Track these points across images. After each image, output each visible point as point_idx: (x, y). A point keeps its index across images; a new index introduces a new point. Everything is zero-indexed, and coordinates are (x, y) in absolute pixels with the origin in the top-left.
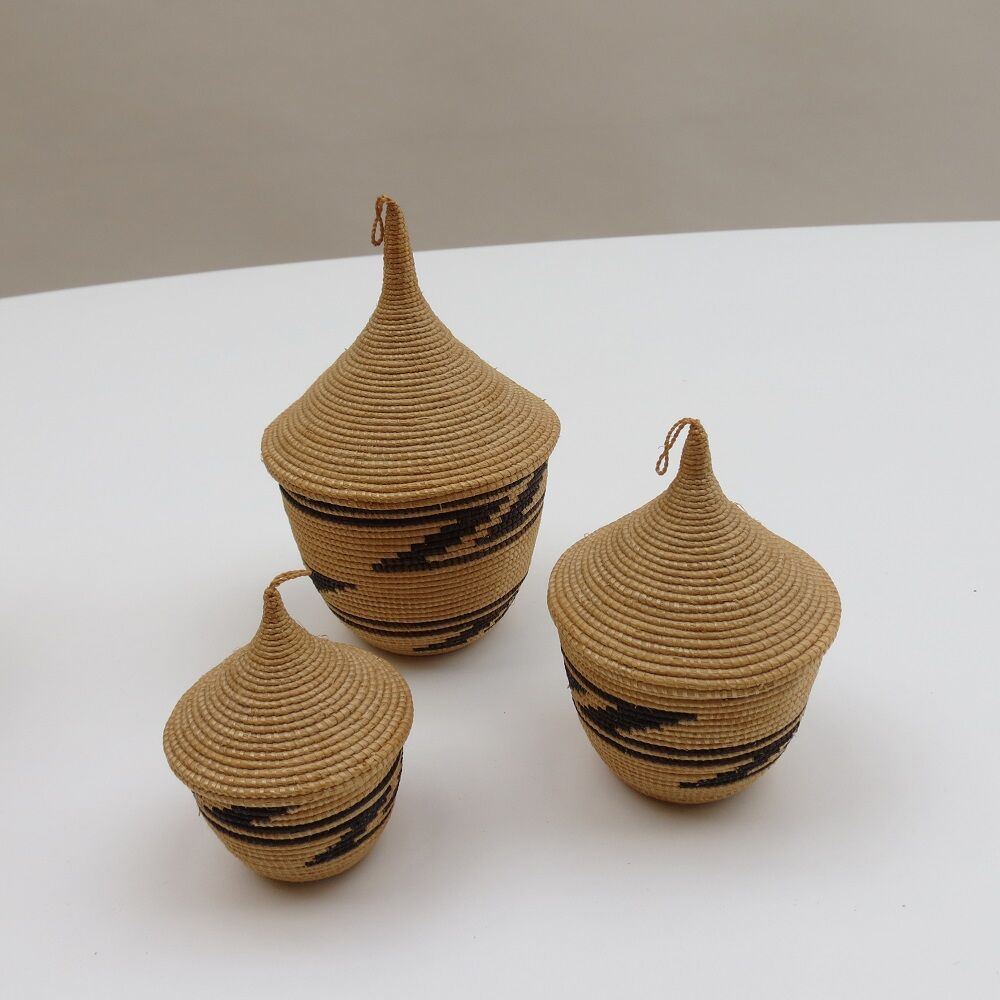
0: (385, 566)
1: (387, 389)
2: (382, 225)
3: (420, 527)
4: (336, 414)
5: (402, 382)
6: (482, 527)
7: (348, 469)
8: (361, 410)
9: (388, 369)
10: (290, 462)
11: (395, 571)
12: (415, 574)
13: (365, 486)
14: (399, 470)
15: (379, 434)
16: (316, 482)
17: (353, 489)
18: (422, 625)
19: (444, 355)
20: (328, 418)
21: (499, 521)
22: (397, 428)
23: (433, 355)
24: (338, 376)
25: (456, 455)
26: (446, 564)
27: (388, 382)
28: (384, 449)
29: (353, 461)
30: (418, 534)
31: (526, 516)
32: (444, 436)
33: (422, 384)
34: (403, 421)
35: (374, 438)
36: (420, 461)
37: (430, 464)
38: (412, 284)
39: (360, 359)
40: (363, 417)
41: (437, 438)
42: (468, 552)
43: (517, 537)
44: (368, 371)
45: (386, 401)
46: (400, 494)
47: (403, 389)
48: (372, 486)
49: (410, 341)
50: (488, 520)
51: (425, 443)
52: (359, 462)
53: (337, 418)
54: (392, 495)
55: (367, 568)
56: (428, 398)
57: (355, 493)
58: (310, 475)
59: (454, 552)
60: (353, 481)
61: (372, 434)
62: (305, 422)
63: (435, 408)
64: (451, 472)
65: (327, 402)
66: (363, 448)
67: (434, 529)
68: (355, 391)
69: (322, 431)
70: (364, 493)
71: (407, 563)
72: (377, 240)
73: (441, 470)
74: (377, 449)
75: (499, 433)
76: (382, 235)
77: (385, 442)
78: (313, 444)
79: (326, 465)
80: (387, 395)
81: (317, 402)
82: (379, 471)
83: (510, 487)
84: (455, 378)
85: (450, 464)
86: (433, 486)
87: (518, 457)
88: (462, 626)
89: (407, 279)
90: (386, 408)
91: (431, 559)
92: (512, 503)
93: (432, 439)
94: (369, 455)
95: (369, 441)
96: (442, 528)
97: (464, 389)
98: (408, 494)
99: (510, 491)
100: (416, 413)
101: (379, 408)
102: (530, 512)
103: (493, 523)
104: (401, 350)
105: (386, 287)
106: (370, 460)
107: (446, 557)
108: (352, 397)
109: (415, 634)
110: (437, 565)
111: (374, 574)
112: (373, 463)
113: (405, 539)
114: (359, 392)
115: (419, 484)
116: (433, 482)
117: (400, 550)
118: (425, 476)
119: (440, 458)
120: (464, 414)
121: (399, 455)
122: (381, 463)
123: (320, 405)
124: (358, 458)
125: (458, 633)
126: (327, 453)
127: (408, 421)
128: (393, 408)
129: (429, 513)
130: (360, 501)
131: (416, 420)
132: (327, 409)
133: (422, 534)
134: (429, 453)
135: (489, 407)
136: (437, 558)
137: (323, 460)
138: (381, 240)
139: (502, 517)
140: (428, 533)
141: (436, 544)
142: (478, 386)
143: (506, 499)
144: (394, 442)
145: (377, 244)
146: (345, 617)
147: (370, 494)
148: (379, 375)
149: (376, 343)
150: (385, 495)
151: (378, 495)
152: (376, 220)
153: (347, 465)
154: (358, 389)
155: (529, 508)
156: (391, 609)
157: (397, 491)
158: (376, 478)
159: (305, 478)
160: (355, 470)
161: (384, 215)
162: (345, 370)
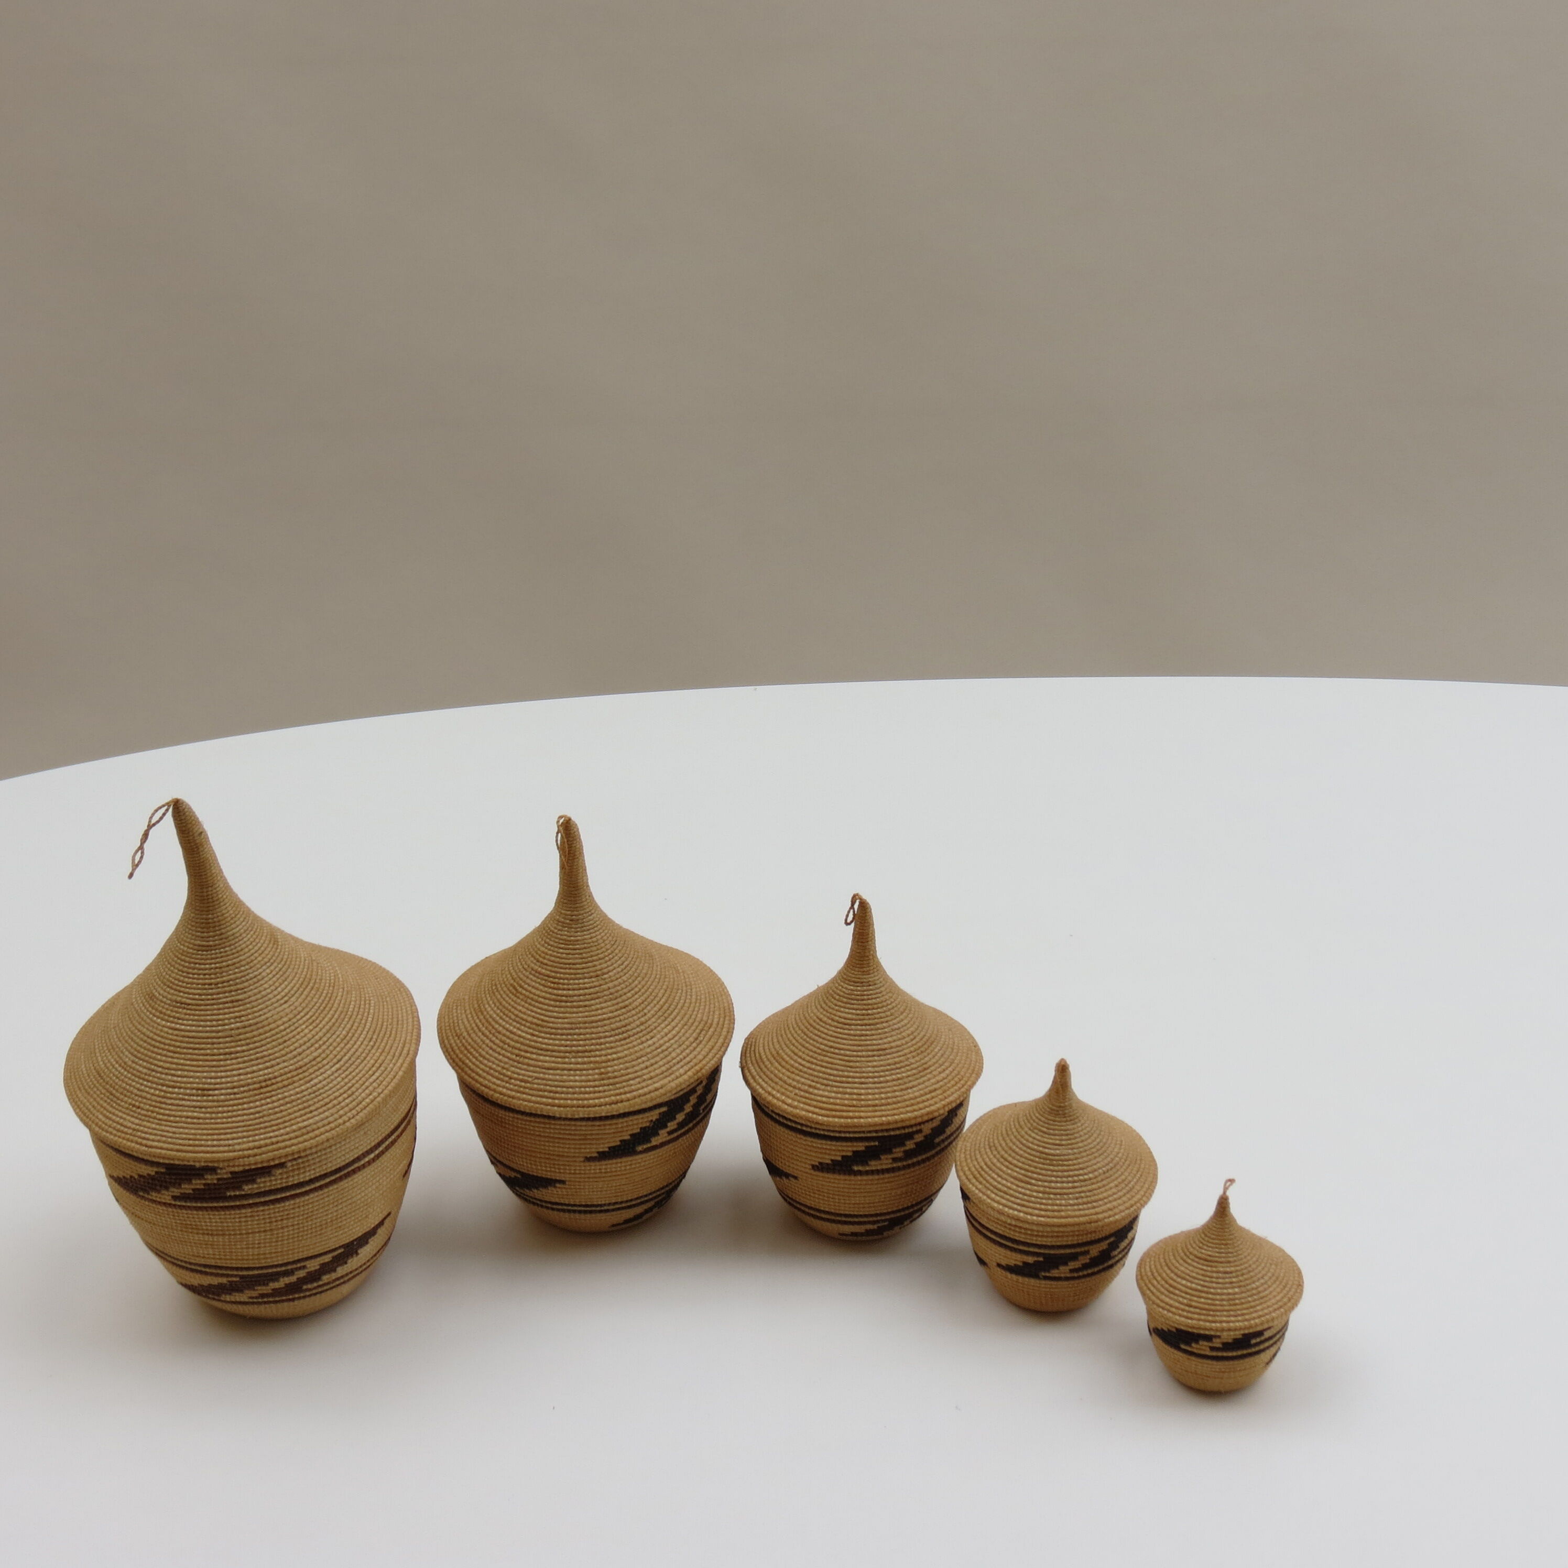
0: (821, 1168)
1: (840, 1036)
2: (854, 912)
3: (849, 1144)
4: (800, 1047)
5: (852, 1032)
6: (898, 1150)
7: (802, 1093)
8: (819, 1048)
9: (843, 1020)
10: (761, 1077)
11: (828, 1172)
12: (842, 1177)
13: (812, 1109)
14: (838, 1101)
15: (829, 1071)
16: (778, 1099)
17: (802, 1109)
18: (846, 1216)
19: (888, 1013)
20: (794, 1048)
21: (913, 1146)
22: (843, 1068)
23: (879, 1013)
24: (807, 1015)
25: (883, 1096)
26: (867, 1173)
27: (842, 1031)
28: (830, 1083)
29: (806, 1088)
30: (848, 1149)
31: (939, 1144)
32: (876, 1080)
33: (867, 1035)
34: (848, 1064)
35: (824, 1073)
36: (855, 1097)
37: (863, 1100)
38: (871, 957)
39: (824, 1005)
40: (819, 1054)
41: (871, 1080)
42: (884, 1167)
43: (928, 1159)
44: (828, 1018)
45: (837, 1045)
46: (836, 1120)
47: (852, 1038)
48: (817, 1110)
49: (863, 1000)
50: (904, 1145)
51: (862, 1083)
52: (811, 1090)
53: (800, 1050)
54: (831, 1119)
55: (807, 1166)
56: (870, 1048)
57: (804, 1113)
58: (774, 1092)
59: (874, 1165)
60: (804, 1103)
61: (824, 1069)
62: (777, 1046)
63: (874, 1056)
64: (877, 1108)
65: (795, 1035)
66: (816, 1079)
67: (860, 1146)
68: (816, 1032)
69: (788, 1059)
70: (810, 1115)
71: (837, 1168)
72: (849, 921)
73: (869, 1106)
74: (825, 1082)
75: (921, 1080)
76: (854, 918)
77: (832, 1078)
78: (780, 1068)
79: (787, 1087)
80: (839, 1040)
81: (788, 1032)
82: (824, 1099)
83: (924, 1123)
84: (894, 1033)
85: (877, 1102)
86: (861, 1117)
87: (930, 1102)
88: (878, 1222)
89: (867, 954)
90: (837, 1051)
91: (856, 1168)
92: (924, 1134)
93: (867, 1080)
94: (818, 1086)
95: (821, 1075)
96: (866, 1147)
97: (899, 1043)
98: (842, 1120)
99: (922, 1126)
100: (858, 1059)
101: (832, 1050)
102: (943, 1141)
103: (907, 1148)
104: (855, 1006)
105: (851, 956)
106: (819, 1089)
107: (868, 1168)
108: (814, 1036)
109: (839, 1222)
110: (860, 1173)
111: (812, 1172)
112: (821, 1092)
113: (835, 1151)
114: (819, 1033)
115: (851, 1114)
116: (862, 1114)
117: (833, 1158)
118: (857, 1109)
119: (870, 1097)
120: (895, 1063)
121: (841, 1090)
122: (826, 1093)
123: (789, 1036)
124: (810, 1086)
125: (875, 1227)
126: (789, 1077)
127: (851, 1064)
128: (842, 1052)
129: (857, 1135)
130: (808, 1119)
131: (858, 1064)
132: (794, 1041)
133: (850, 1149)
134: (863, 1091)
135: (917, 1058)
136: (860, 1168)
137: (785, 1082)
138: (852, 922)
139: (916, 1144)
140: (855, 1149)
141: (861, 1157)
142: (912, 1040)
143: (920, 1131)
144: (838, 1079)
145: (847, 924)
146: (788, 1199)
147: (815, 1116)
148: (836, 1024)
149: (837, 997)
150: (825, 1119)
151: (820, 1118)
152: (850, 908)
153: (801, 1090)
154: (819, 1030)
155: (942, 1137)
156: (823, 1200)
157: (834, 1117)
158: (821, 1105)
159: (769, 1093)
160: (807, 1095)
161: (856, 906)
162: (812, 1012)
